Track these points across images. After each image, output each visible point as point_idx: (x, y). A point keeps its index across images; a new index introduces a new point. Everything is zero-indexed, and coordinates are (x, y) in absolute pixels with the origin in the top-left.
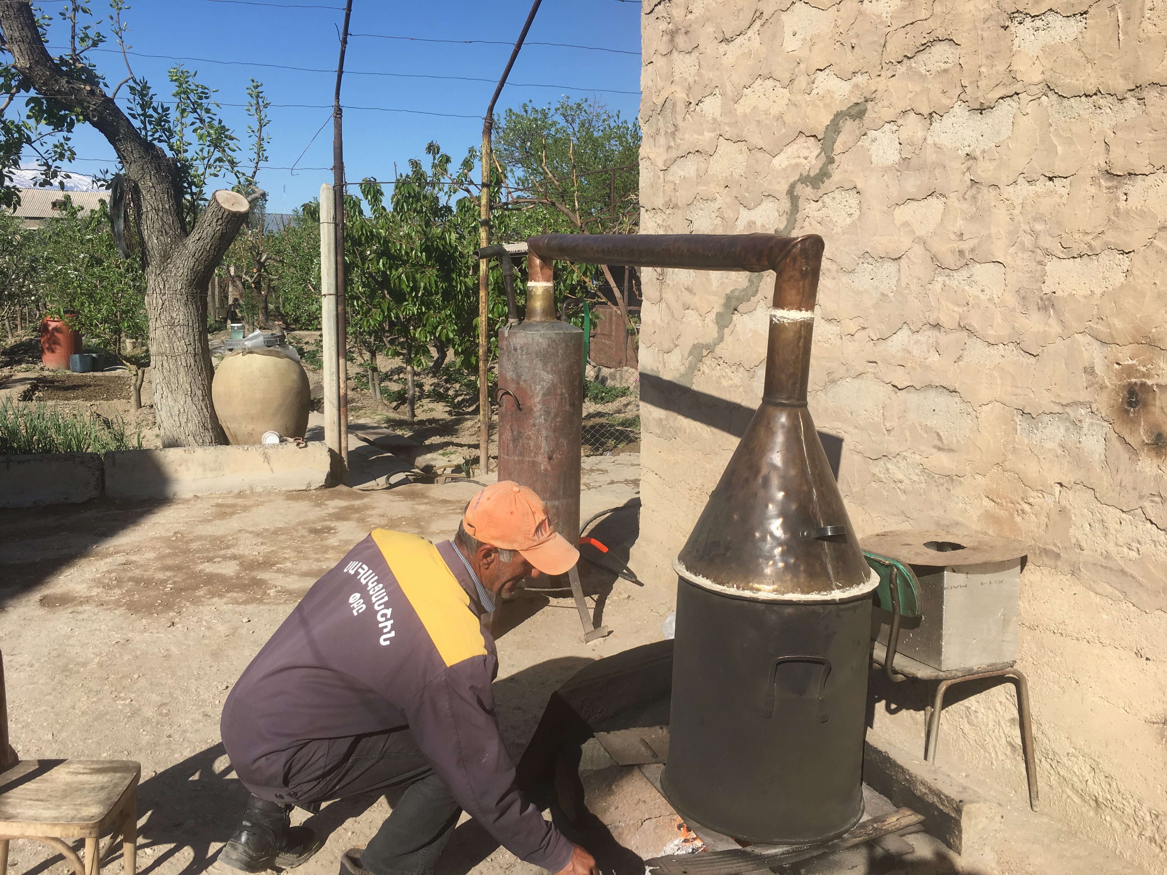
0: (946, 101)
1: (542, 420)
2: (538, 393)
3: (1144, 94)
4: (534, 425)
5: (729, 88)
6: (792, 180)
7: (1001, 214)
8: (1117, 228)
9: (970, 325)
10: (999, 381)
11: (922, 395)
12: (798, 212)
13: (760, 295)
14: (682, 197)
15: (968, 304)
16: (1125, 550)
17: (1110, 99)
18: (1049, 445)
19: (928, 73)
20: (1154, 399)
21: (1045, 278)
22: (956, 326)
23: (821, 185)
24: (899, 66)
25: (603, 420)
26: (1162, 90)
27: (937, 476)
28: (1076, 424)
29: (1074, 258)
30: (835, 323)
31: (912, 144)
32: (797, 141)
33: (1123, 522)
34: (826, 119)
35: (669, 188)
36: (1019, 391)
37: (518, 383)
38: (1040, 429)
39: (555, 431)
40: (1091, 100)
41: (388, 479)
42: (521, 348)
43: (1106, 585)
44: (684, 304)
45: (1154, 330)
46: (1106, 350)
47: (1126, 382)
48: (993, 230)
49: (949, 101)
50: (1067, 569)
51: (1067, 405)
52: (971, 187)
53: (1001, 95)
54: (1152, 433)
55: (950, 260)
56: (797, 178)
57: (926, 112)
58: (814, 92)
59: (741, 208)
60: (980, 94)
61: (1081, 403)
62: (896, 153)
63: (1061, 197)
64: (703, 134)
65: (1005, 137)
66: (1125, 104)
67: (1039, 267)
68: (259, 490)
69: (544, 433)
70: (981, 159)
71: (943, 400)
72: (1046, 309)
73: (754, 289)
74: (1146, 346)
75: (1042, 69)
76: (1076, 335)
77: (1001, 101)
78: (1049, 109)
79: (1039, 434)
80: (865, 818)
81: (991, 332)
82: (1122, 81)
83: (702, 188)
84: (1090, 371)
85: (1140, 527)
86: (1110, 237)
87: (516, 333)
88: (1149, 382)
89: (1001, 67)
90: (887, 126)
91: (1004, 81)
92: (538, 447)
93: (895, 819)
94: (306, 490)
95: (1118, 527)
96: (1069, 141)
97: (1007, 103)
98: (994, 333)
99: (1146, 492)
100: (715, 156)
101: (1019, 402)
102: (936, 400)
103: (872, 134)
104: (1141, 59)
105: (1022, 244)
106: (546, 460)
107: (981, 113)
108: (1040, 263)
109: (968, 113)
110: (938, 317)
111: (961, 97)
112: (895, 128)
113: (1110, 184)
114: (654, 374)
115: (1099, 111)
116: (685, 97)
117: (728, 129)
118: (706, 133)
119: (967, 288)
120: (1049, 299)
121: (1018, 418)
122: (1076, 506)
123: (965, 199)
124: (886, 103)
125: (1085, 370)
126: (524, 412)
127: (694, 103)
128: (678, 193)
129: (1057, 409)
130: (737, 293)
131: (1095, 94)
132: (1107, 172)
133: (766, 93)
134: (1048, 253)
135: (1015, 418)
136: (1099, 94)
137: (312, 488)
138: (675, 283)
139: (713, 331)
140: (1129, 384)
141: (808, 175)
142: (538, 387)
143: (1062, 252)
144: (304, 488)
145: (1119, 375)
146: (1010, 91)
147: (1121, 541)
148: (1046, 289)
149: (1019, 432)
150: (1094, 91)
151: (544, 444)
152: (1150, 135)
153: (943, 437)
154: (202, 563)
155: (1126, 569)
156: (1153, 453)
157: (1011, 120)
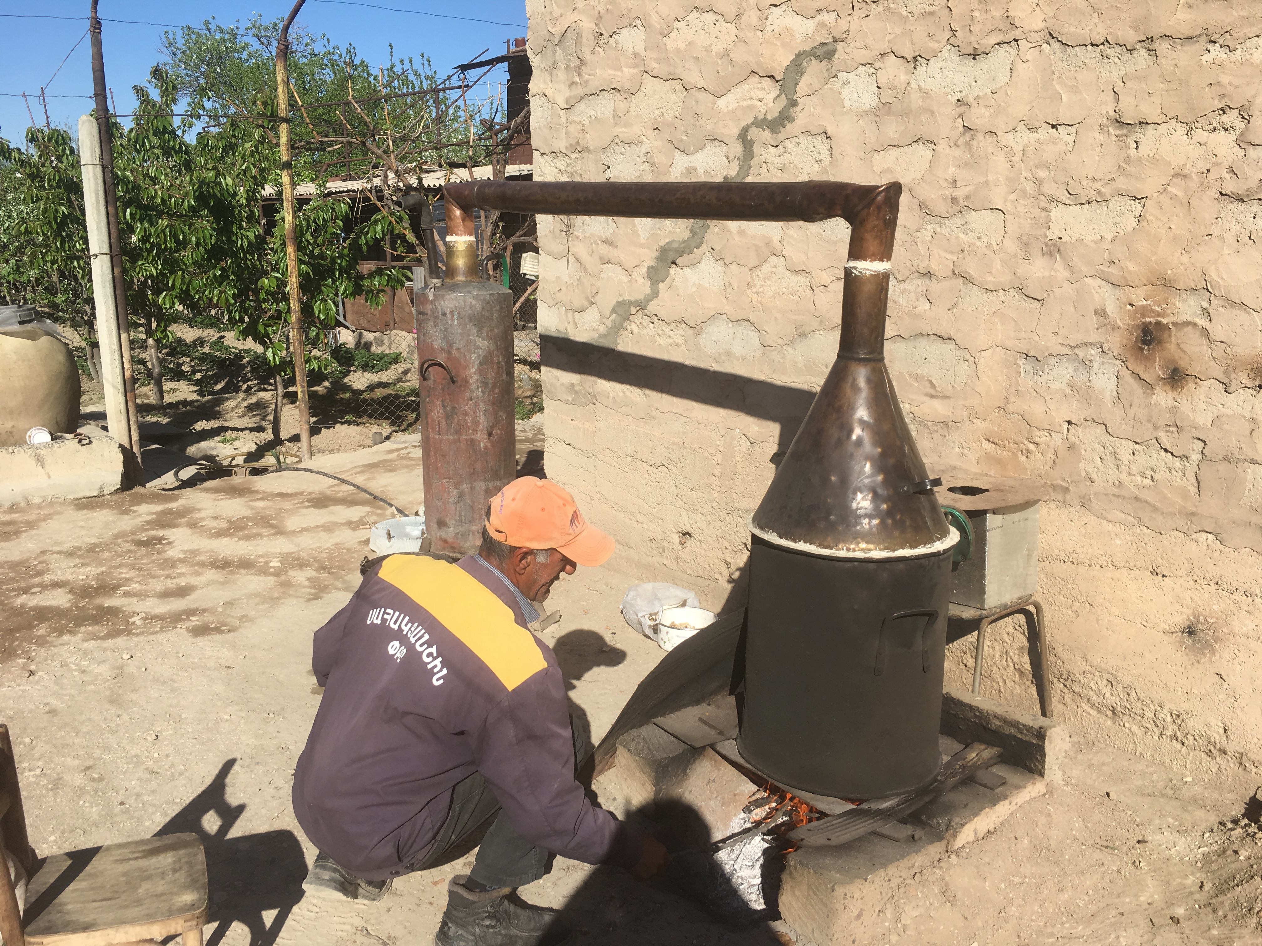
0: (933, 45)
1: (479, 393)
2: (474, 362)
3: (1155, 46)
4: (471, 399)
5: (655, 20)
6: (743, 124)
7: (1000, 161)
8: (1129, 175)
9: (966, 272)
10: (999, 327)
11: (910, 344)
12: (753, 157)
13: (704, 247)
14: (592, 140)
15: (963, 251)
16: (1139, 478)
17: (1118, 49)
18: (1055, 386)
19: (910, 15)
20: (1170, 336)
21: (1050, 224)
22: (950, 273)
23: (782, 129)
24: (874, 6)
25: (388, 391)
26: (1174, 42)
27: (930, 424)
28: (1086, 364)
29: (1082, 204)
30: (804, 274)
31: (892, 88)
32: (749, 81)
33: (1137, 453)
34: (785, 59)
35: (574, 130)
36: (1023, 335)
37: (449, 353)
38: (1046, 372)
39: (493, 404)
40: (1097, 49)
41: (176, 474)
42: (452, 312)
43: (1118, 513)
44: (601, 259)
45: (1169, 272)
46: (1118, 292)
47: (1139, 322)
48: (991, 177)
49: (936, 45)
50: (1076, 502)
51: (1077, 346)
52: (964, 134)
53: (998, 40)
54: (1167, 368)
55: (942, 208)
56: (751, 120)
57: (909, 56)
58: (769, 28)
59: (677, 153)
60: (973, 39)
61: (1091, 344)
62: (874, 97)
63: (1067, 144)
64: (620, 69)
65: (1003, 83)
66: (1135, 55)
67: (1044, 214)
68: (37, 500)
69: (482, 406)
70: (976, 105)
71: (935, 348)
72: (1051, 254)
73: (698, 241)
74: (1161, 288)
75: (1043, 16)
76: (1086, 279)
77: (997, 47)
78: (1052, 57)
79: (1045, 376)
80: (945, 759)
81: (990, 278)
82: (1132, 32)
83: (618, 130)
84: (1101, 313)
85: (1155, 455)
86: (1121, 183)
87: (443, 296)
88: (1164, 321)
89: (997, 13)
90: (862, 68)
91: (1001, 26)
92: (476, 423)
93: (974, 755)
94: (98, 496)
95: (1132, 458)
96: (1075, 90)
97: (1003, 50)
98: (993, 280)
99: (1162, 423)
100: (640, 95)
101: (1024, 348)
102: (928, 348)
103: (843, 76)
104: (1153, 11)
105: (1024, 191)
106: (486, 437)
107: (974, 59)
108: (1045, 209)
109: (958, 58)
110: (929, 266)
111: (951, 41)
112: (872, 71)
113: (1118, 132)
114: (562, 336)
115: (1106, 60)
116: (594, 27)
117: (655, 65)
118: (624, 69)
119: (961, 235)
120: (1055, 245)
121: (1021, 362)
122: (1086, 441)
123: (958, 146)
124: (859, 44)
125: (1096, 313)
126: (458, 384)
127: (606, 35)
128: (588, 136)
129: (1066, 351)
130: (675, 245)
131: (1103, 44)
132: (1116, 120)
133: (706, 28)
134: (1052, 200)
135: (1018, 362)
136: (1106, 44)
137: (106, 492)
138: (587, 235)
139: (642, 288)
140: (1144, 323)
141: (765, 119)
142: (474, 356)
143: (1069, 198)
144: (95, 494)
145: (1132, 316)
146: (1009, 37)
147: (1134, 470)
148: (1050, 234)
149: (1022, 375)
150: (1102, 41)
151: (482, 419)
152: (1162, 85)
153: (937, 385)
154: (18, 595)
155: (1140, 496)
156: (1168, 387)
157: (1009, 66)
